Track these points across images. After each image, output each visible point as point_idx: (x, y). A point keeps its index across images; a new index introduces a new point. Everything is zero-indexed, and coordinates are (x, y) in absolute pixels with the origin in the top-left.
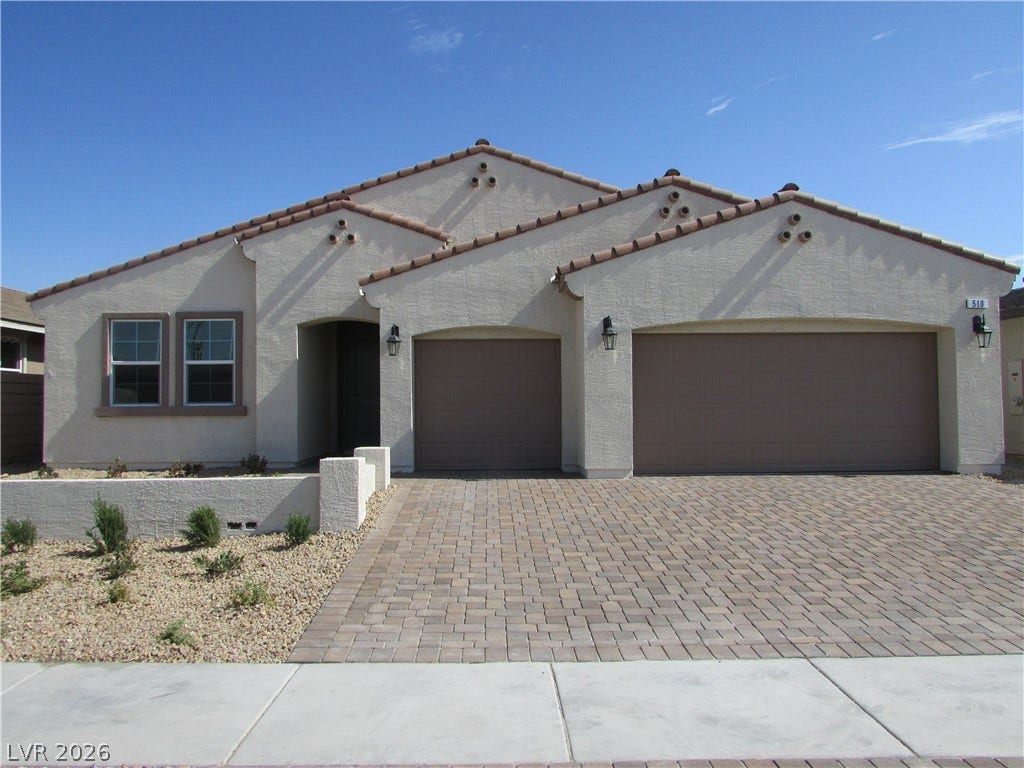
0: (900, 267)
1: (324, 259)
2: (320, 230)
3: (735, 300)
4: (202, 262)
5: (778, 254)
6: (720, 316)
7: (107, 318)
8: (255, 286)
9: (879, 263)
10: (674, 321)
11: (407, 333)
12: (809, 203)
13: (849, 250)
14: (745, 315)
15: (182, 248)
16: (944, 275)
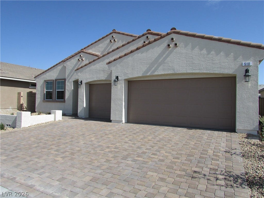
0: (213, 52)
1: (78, 65)
2: (77, 58)
3: (153, 68)
4: (60, 67)
5: (167, 52)
6: (148, 74)
7: (45, 81)
8: (66, 72)
9: (204, 51)
10: (135, 76)
11: (84, 82)
12: (178, 33)
13: (193, 48)
14: (156, 73)
15: (57, 65)
16: (232, 54)
